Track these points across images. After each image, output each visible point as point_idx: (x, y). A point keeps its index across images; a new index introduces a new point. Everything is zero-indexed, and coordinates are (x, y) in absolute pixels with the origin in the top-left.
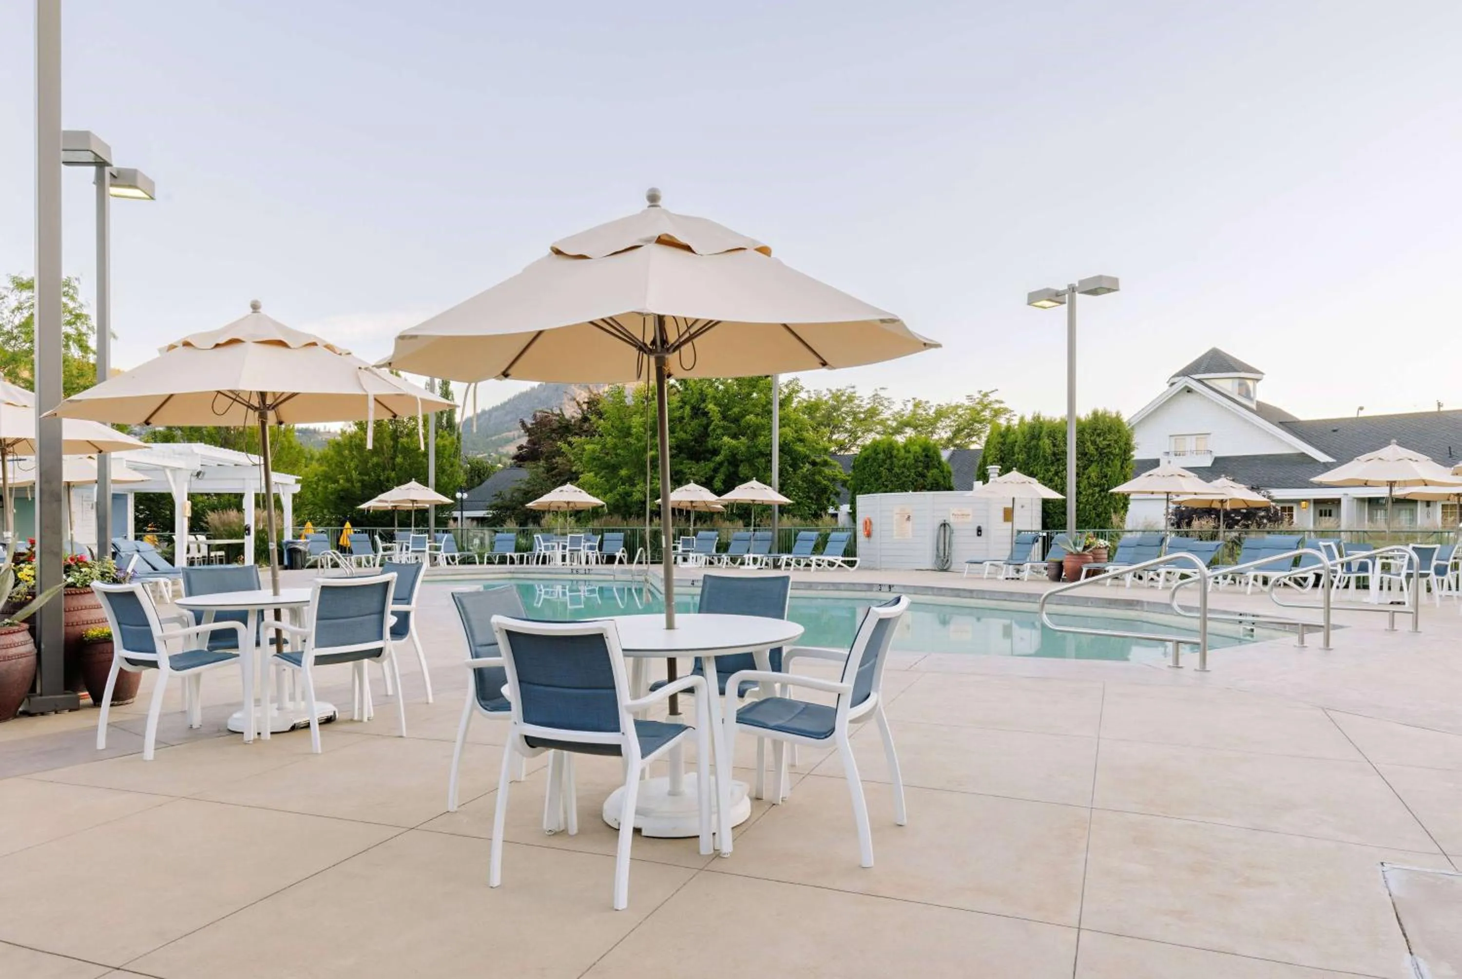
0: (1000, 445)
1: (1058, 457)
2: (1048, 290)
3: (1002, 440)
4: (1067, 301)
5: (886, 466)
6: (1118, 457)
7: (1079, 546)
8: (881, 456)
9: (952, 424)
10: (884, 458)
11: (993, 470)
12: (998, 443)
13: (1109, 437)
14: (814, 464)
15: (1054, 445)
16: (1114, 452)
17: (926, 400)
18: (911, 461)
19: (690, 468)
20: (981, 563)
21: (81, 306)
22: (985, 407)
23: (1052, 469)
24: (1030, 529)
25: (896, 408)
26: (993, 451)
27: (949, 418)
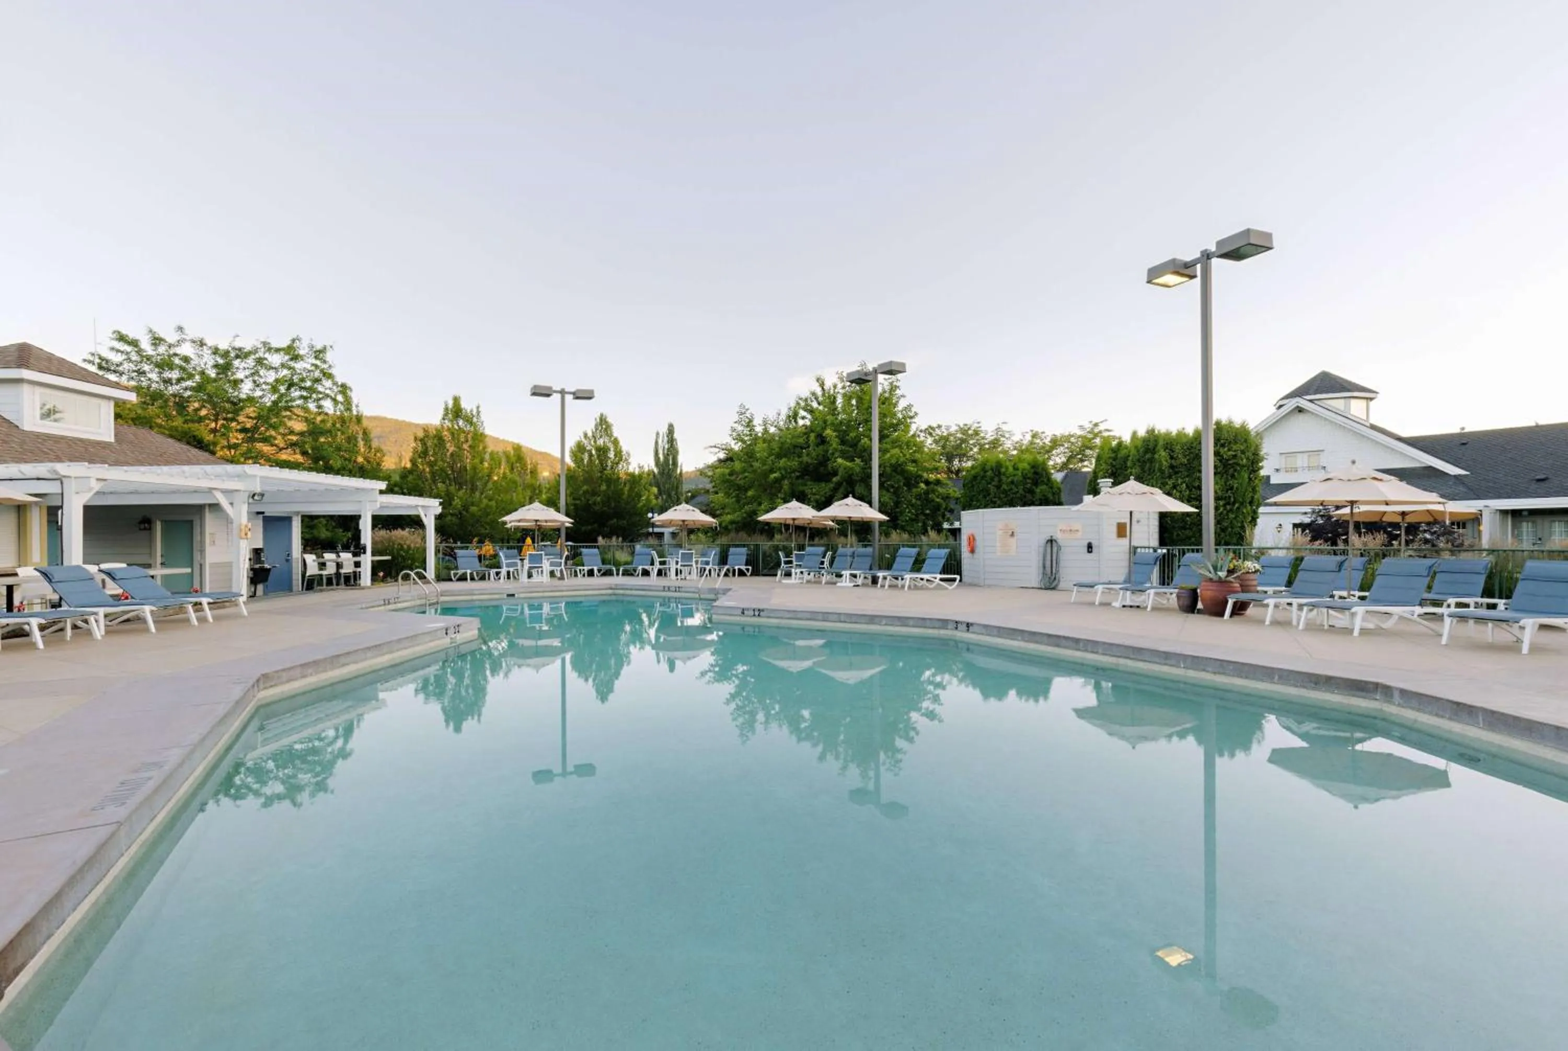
0: (1111, 461)
1: (1176, 470)
2: (1174, 261)
3: (1113, 455)
4: (1199, 273)
5: (993, 483)
6: (1246, 468)
7: (1221, 570)
8: (989, 473)
9: (1066, 450)
10: (993, 475)
11: (1105, 483)
12: (1110, 458)
13: (1235, 447)
14: (927, 483)
15: (1172, 458)
16: (1241, 462)
17: (1042, 431)
18: (1019, 478)
19: (812, 489)
20: (1092, 587)
21: (330, 366)
22: (1096, 435)
23: (1169, 483)
24: (1146, 544)
25: (1016, 438)
26: (1104, 466)
27: (1063, 445)
